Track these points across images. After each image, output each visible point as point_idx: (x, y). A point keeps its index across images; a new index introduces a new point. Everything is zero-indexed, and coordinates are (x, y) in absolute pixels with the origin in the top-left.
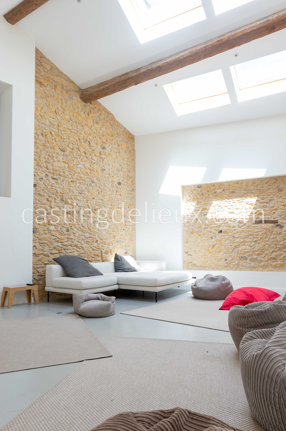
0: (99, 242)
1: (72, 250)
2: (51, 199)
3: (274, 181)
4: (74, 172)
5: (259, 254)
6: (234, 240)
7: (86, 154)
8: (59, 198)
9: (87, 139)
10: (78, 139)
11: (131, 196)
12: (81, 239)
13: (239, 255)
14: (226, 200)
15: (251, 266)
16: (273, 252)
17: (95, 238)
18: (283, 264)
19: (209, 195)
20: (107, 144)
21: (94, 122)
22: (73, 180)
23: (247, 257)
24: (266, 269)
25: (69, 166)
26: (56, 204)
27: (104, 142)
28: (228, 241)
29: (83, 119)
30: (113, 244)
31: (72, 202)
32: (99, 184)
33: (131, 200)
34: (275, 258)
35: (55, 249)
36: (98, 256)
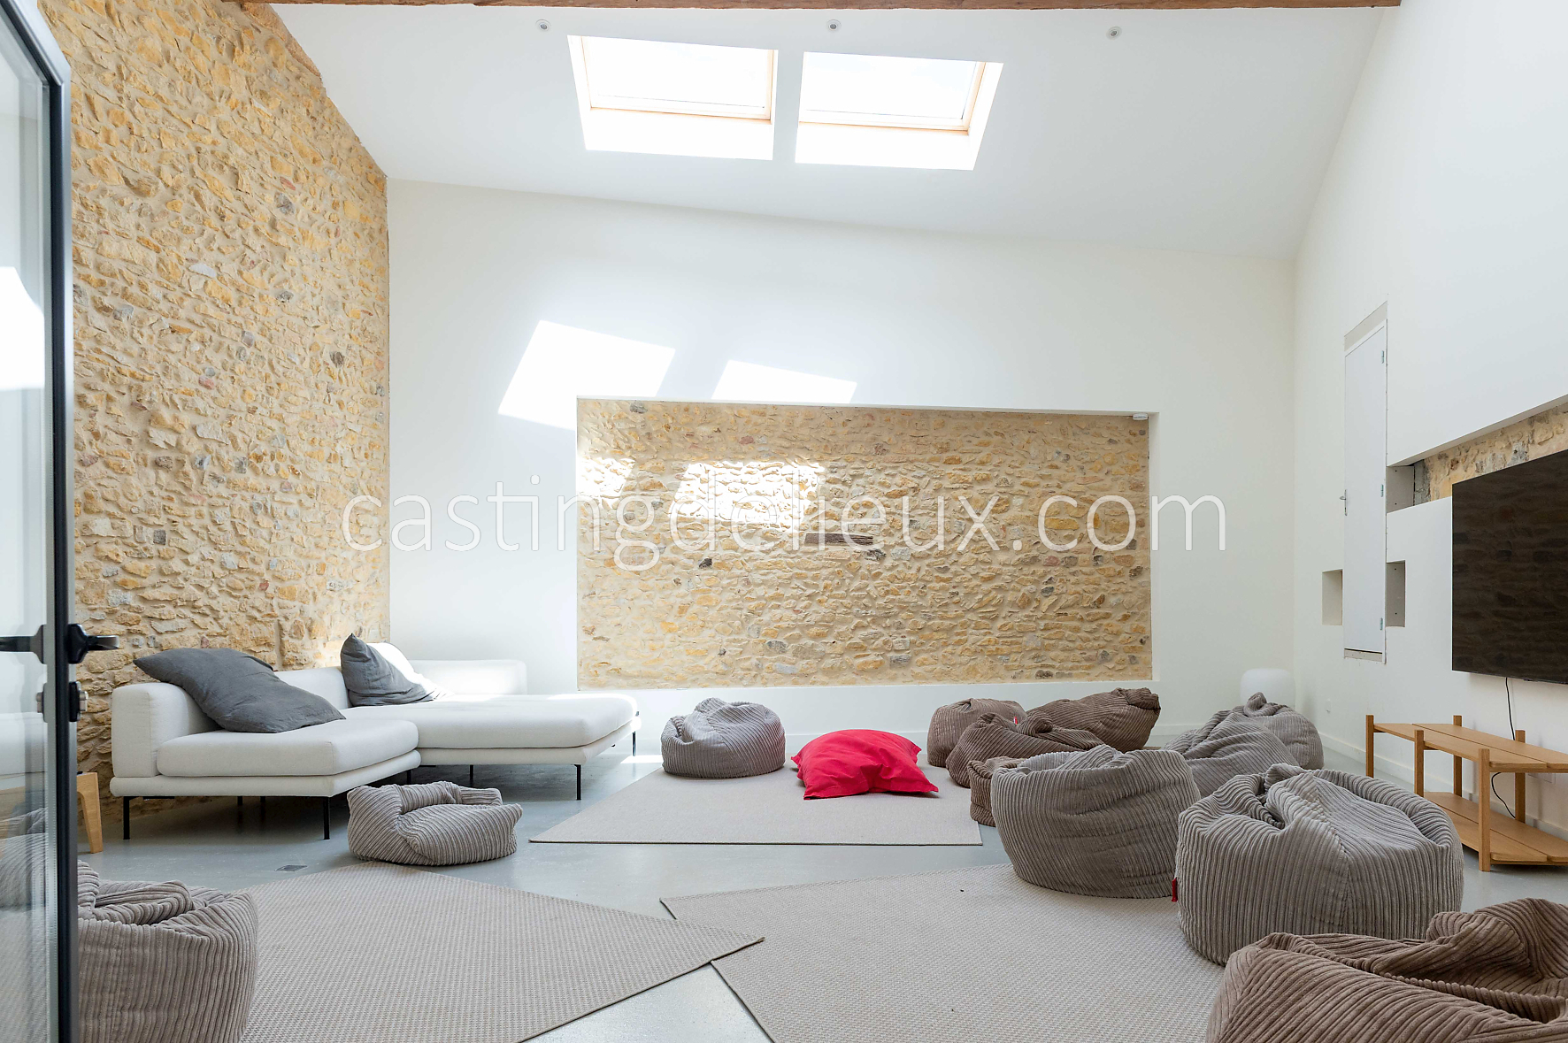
0: (270, 590)
1: (178, 620)
2: (97, 400)
3: (866, 422)
4: (179, 292)
5: (819, 636)
6: (749, 592)
7: (222, 218)
8: (126, 400)
9: (226, 157)
10: (194, 152)
11: (373, 412)
12: (208, 577)
13: (761, 638)
14: (725, 462)
15: (796, 671)
16: (856, 627)
17: (258, 574)
18: (881, 662)
19: (670, 440)
20: (297, 192)
21: (253, 88)
22: (176, 323)
23: (785, 642)
24: (838, 677)
25: (161, 260)
26: (110, 422)
27: (289, 183)
28: (728, 595)
29: (211, 64)
30: (319, 596)
31: (176, 418)
32: (270, 351)
33: (374, 427)
34: (862, 647)
35: (113, 617)
36: (268, 644)
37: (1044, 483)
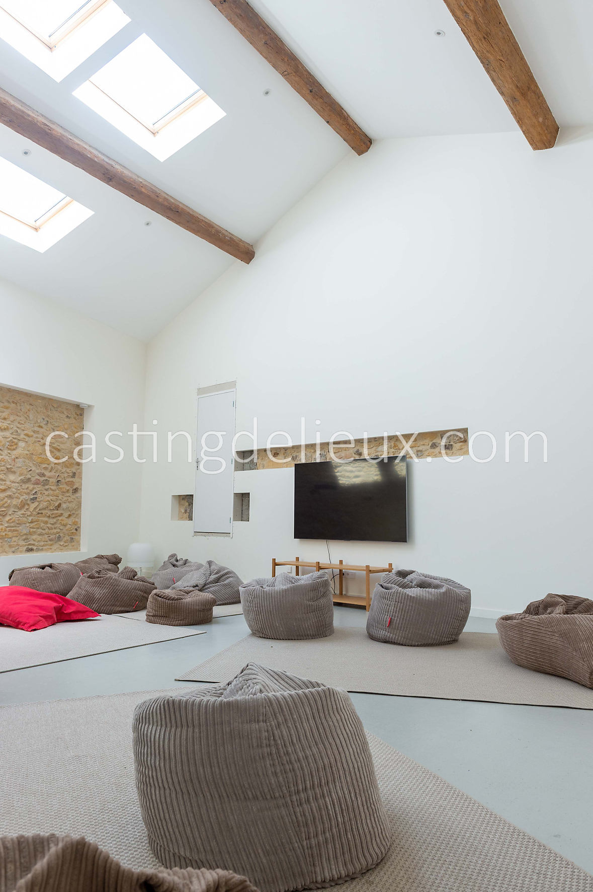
37: (35, 435)
